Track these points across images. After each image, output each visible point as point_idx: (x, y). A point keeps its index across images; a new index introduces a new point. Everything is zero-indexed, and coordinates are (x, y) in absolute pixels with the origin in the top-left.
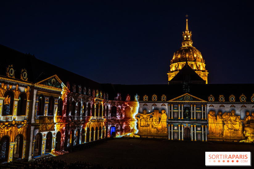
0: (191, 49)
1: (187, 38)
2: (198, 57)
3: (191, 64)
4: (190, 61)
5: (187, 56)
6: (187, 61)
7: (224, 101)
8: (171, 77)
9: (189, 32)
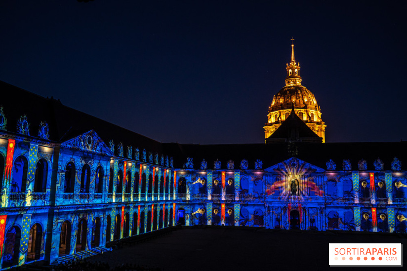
0: (299, 89)
1: (293, 72)
2: (310, 102)
3: (300, 113)
4: (297, 108)
5: (294, 100)
6: (293, 108)
7: (350, 169)
8: (269, 132)
9: (295, 63)
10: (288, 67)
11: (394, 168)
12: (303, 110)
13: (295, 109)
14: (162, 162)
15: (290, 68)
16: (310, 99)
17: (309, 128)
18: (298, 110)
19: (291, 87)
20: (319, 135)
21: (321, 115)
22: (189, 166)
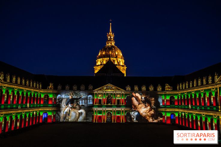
0: (114, 47)
1: (111, 38)
3: (113, 60)
4: (112, 57)
5: (110, 53)
6: (110, 57)
7: (138, 90)
8: (97, 70)
9: (112, 33)
10: (108, 35)
11: (158, 90)
12: (115, 58)
13: (111, 58)
14: (35, 85)
15: (109, 36)
16: (119, 53)
17: (118, 68)
18: (112, 58)
19: (109, 46)
20: (123, 72)
21: (124, 62)
22: (51, 88)
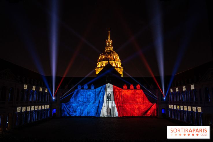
0: (112, 52)
1: (109, 44)
2: (117, 58)
3: (112, 63)
5: (109, 57)
8: (98, 71)
9: (110, 40)
10: (107, 42)
13: (110, 61)
16: (116, 56)
17: (116, 70)
19: (108, 51)
20: (120, 73)
21: (121, 64)
